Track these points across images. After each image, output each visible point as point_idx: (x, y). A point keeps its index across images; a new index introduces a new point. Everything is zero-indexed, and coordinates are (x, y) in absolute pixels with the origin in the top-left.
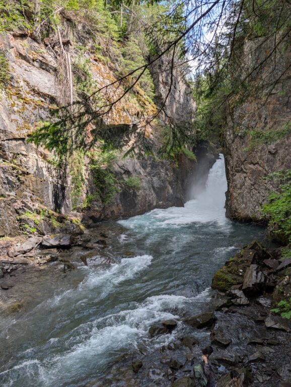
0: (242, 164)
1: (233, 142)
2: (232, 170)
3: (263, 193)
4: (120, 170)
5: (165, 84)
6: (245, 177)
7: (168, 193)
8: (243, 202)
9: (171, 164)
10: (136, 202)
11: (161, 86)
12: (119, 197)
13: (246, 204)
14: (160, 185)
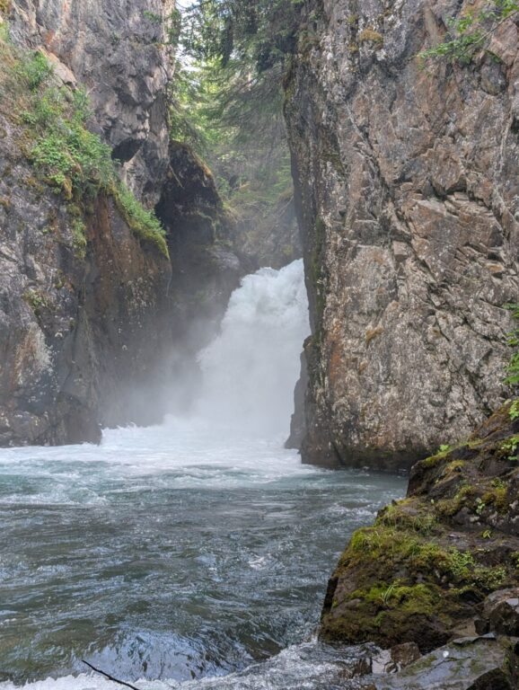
0: (386, 200)
1: (348, 97)
2: (339, 230)
3: (485, 322)
6: (400, 259)
7: (29, 363)
8: (389, 378)
9: (50, 221)
13: (402, 385)
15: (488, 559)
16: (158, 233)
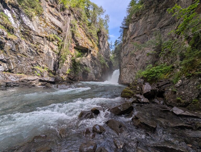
0: (126, 65)
1: (123, 57)
2: (122, 67)
3: (133, 74)
4: (83, 64)
5: (102, 42)
6: (127, 69)
7: (99, 76)
8: (126, 78)
9: (101, 66)
10: (88, 77)
11: (100, 42)
12: (81, 73)
13: (127, 79)
14: (97, 73)
15: (134, 92)
16: (109, 67)
